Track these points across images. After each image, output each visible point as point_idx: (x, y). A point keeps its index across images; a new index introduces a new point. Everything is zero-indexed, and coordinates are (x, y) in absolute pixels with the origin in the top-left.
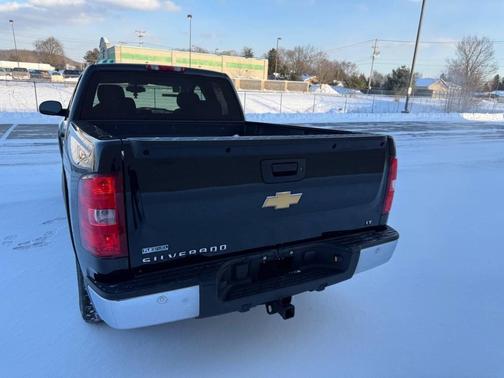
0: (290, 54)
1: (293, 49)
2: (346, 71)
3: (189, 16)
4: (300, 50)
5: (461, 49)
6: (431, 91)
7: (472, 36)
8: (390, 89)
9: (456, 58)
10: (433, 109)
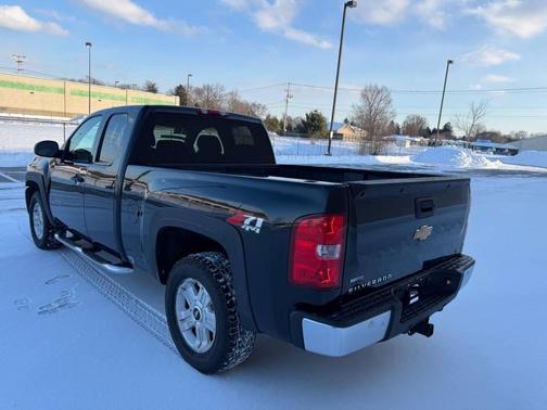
0: (199, 92)
1: (201, 87)
2: (256, 113)
3: (87, 44)
4: (208, 89)
5: (364, 96)
6: (342, 135)
7: (373, 85)
8: (305, 132)
9: (360, 104)
10: (350, 152)
